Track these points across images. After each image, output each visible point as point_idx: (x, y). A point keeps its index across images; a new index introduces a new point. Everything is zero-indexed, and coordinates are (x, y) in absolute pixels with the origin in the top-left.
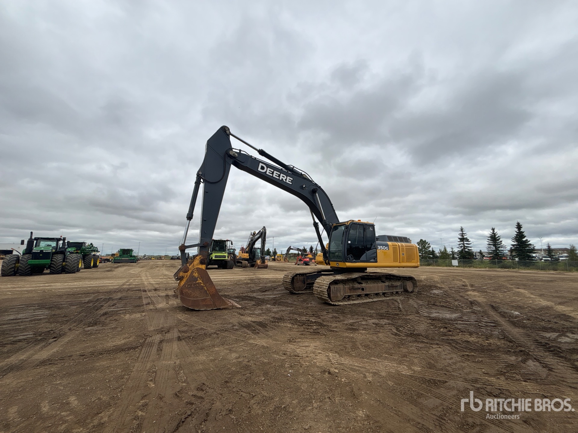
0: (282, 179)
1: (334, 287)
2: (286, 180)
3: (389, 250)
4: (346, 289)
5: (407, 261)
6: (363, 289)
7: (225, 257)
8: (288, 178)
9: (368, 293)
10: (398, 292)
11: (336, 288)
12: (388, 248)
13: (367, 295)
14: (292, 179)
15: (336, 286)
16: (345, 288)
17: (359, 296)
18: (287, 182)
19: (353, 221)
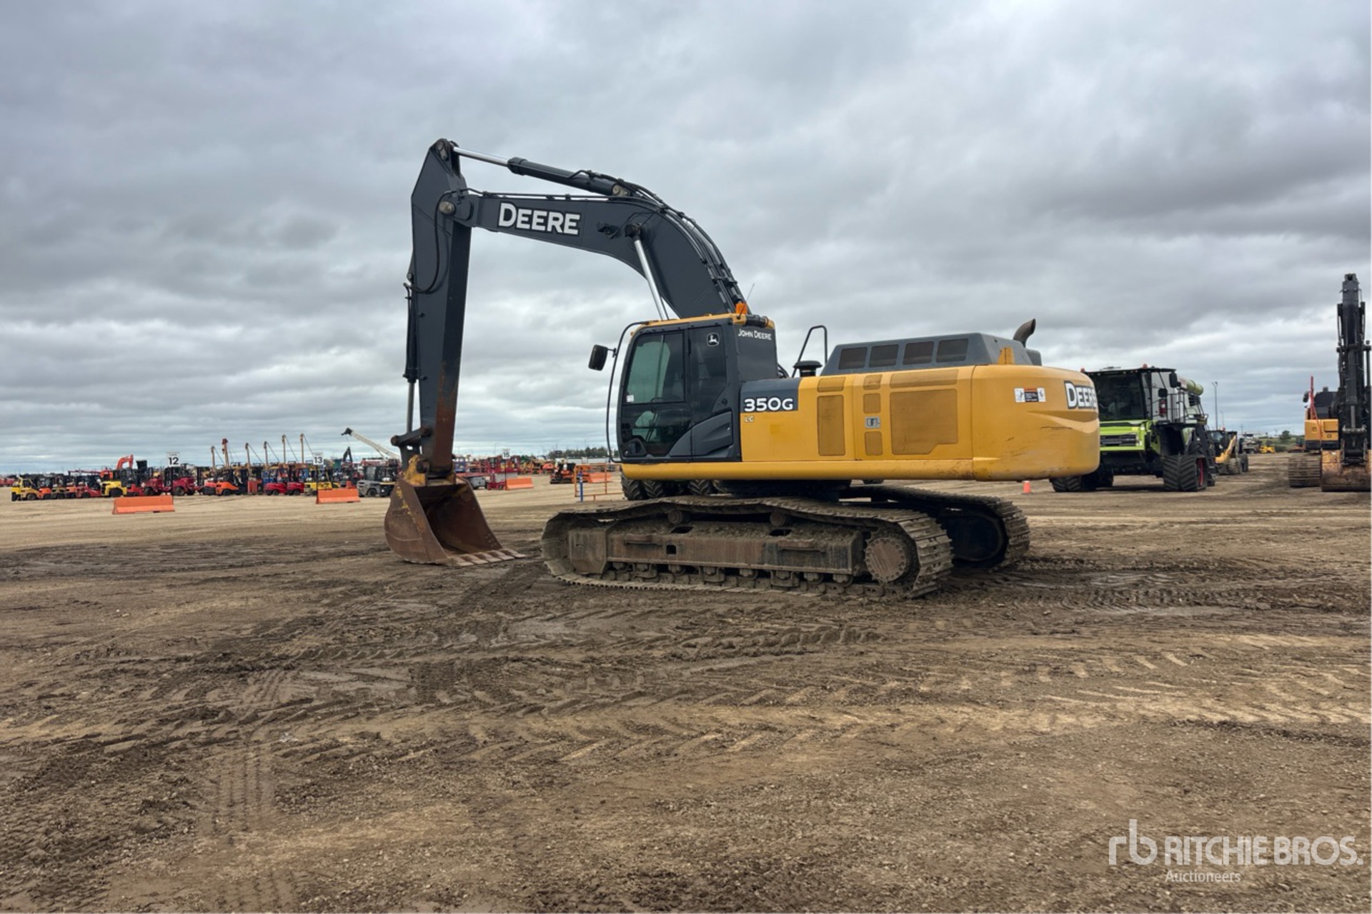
0: (554, 227)
1: (578, 536)
2: (562, 226)
3: (795, 408)
4: (616, 543)
5: (897, 452)
6: (671, 549)
7: (1134, 443)
8: (569, 216)
9: (688, 562)
10: (831, 575)
11: (581, 538)
12: (795, 403)
13: (689, 570)
14: (577, 217)
15: (584, 533)
16: (612, 540)
17: (662, 569)
18: (567, 231)
19: (647, 323)
